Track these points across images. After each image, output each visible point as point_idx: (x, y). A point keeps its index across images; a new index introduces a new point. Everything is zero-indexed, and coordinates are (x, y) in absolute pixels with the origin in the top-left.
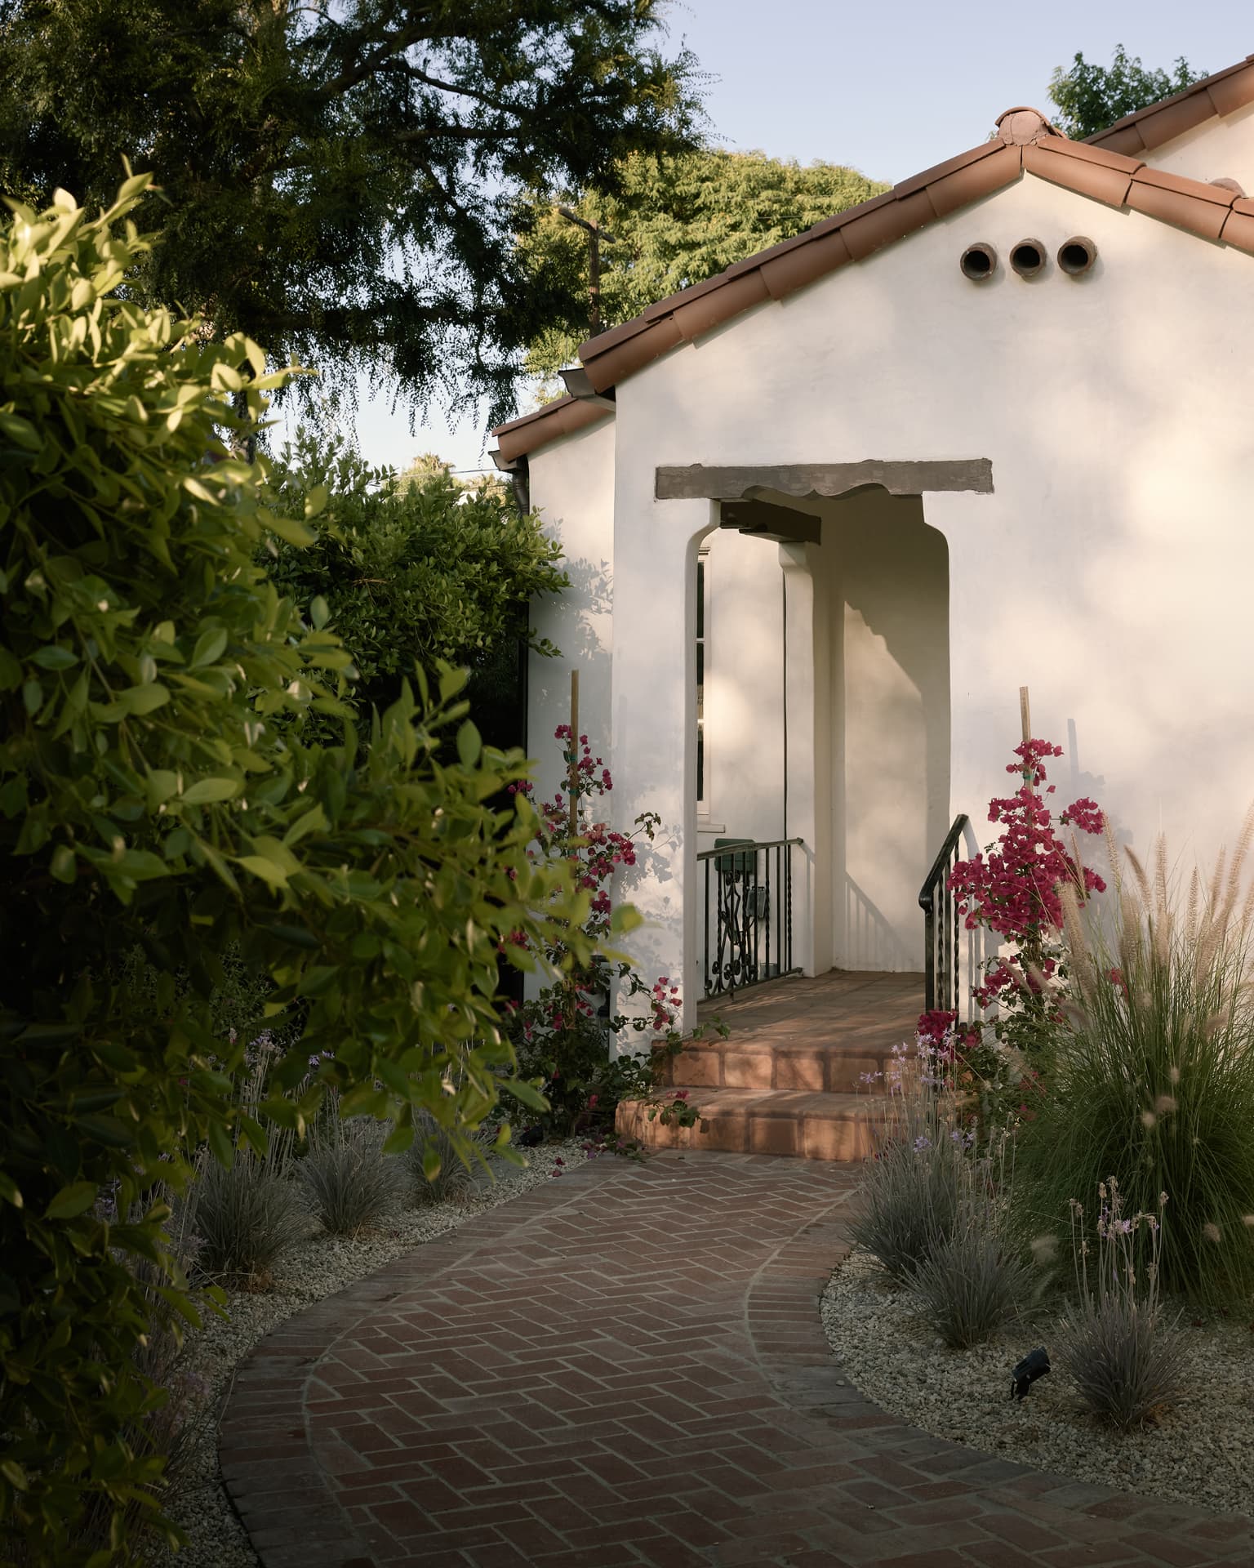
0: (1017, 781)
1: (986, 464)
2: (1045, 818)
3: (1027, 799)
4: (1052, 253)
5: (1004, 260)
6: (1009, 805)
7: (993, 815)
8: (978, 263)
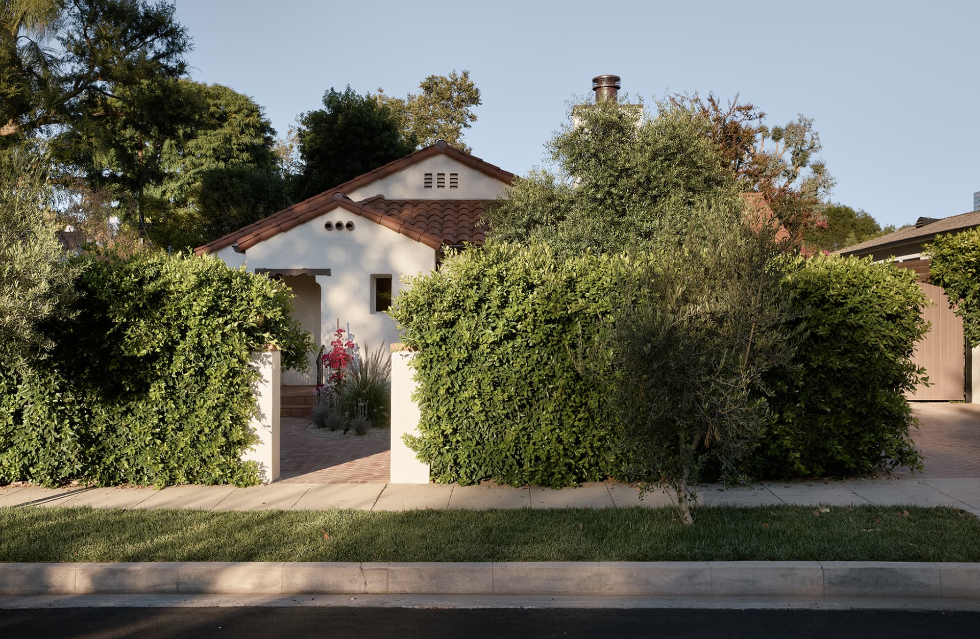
0: (337, 337)
3: (339, 342)
5: (334, 225)
6: (335, 342)
7: (332, 344)
8: (328, 226)
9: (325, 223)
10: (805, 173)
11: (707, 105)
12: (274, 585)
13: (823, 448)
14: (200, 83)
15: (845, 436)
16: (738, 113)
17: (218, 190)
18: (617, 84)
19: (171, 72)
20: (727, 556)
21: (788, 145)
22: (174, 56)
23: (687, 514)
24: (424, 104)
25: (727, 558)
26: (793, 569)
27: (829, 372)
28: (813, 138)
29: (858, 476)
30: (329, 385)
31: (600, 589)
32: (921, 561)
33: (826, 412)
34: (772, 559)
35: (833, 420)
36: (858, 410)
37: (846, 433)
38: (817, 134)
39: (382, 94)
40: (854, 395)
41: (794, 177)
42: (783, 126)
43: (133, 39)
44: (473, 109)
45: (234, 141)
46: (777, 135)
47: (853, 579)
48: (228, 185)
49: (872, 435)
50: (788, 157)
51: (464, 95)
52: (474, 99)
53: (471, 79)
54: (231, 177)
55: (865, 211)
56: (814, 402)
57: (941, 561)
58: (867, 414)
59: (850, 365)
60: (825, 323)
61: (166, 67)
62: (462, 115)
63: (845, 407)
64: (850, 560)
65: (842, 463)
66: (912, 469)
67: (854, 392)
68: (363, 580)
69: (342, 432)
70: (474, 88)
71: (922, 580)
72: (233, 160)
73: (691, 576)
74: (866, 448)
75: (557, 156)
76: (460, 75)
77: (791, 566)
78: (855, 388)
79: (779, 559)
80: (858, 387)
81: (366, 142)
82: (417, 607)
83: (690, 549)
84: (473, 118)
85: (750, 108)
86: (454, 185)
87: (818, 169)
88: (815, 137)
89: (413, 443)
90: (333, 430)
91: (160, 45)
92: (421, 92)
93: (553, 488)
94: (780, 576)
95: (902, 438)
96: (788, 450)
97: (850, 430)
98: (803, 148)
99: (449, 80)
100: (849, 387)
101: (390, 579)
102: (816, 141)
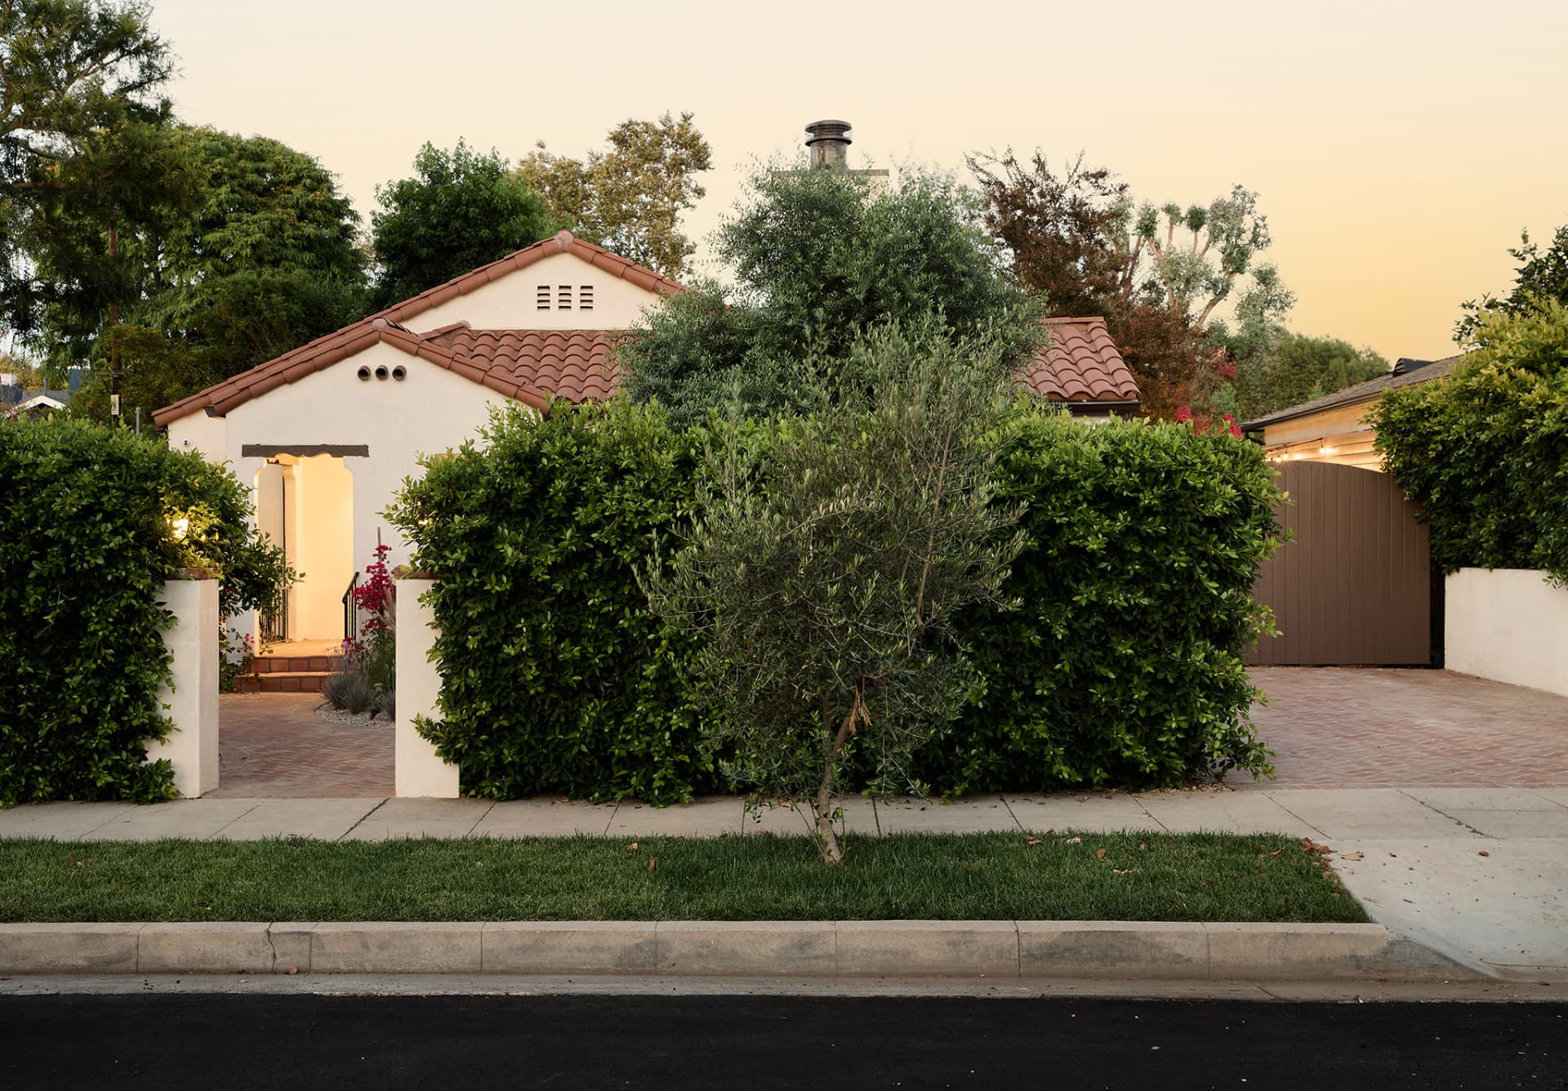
0: (377, 559)
1: (366, 447)
2: (385, 572)
3: (381, 566)
4: (391, 371)
5: (373, 373)
6: (374, 567)
7: (368, 571)
8: (364, 373)
9: (358, 369)
10: (1244, 283)
11: (1030, 170)
12: (124, 960)
13: (1103, 739)
14: (230, 134)
15: (1140, 719)
16: (1084, 183)
17: (246, 313)
18: (846, 135)
19: (147, 115)
20: (871, 912)
21: (1214, 237)
22: (152, 87)
23: (832, 845)
24: (615, 169)
25: (869, 916)
26: (971, 932)
27: (1110, 613)
28: (1257, 226)
29: (1167, 786)
30: (365, 638)
31: (655, 965)
32: (1184, 920)
33: (1107, 679)
34: (941, 917)
35: (1119, 692)
36: (1161, 676)
37: (1142, 714)
38: (1263, 219)
39: (544, 151)
40: (1157, 651)
41: (1225, 292)
42: (1206, 205)
43: (81, 59)
44: (697, 177)
45: (289, 232)
46: (1196, 220)
47: (1067, 949)
48: (263, 306)
49: (1183, 718)
50: (1214, 259)
51: (685, 154)
52: (700, 159)
53: (696, 126)
54: (268, 291)
55: (1373, 349)
56: (1089, 665)
57: (1216, 920)
58: (1175, 683)
59: (1145, 601)
60: (1099, 531)
61: (138, 106)
62: (680, 187)
63: (1139, 670)
64: (1069, 918)
65: (1135, 764)
66: (1255, 774)
67: (1155, 646)
68: (271, 951)
69: (368, 715)
70: (702, 141)
71: (1179, 950)
72: (287, 264)
73: (804, 944)
74: (1173, 738)
75: (727, 255)
76: (677, 119)
77: (967, 929)
78: (1157, 640)
79: (954, 918)
80: (1161, 638)
81: (485, 233)
82: (337, 993)
83: (813, 901)
84: (700, 192)
85: (1102, 175)
86: (586, 305)
87: (1265, 277)
88: (1261, 223)
89: (428, 730)
90: (355, 712)
91: (128, 69)
92: (612, 148)
93: (653, 806)
94: (949, 944)
95: (1236, 721)
96: (1044, 742)
97: (1149, 709)
98: (1239, 242)
99: (660, 127)
100: (1146, 637)
101: (315, 950)
102: (1263, 232)
